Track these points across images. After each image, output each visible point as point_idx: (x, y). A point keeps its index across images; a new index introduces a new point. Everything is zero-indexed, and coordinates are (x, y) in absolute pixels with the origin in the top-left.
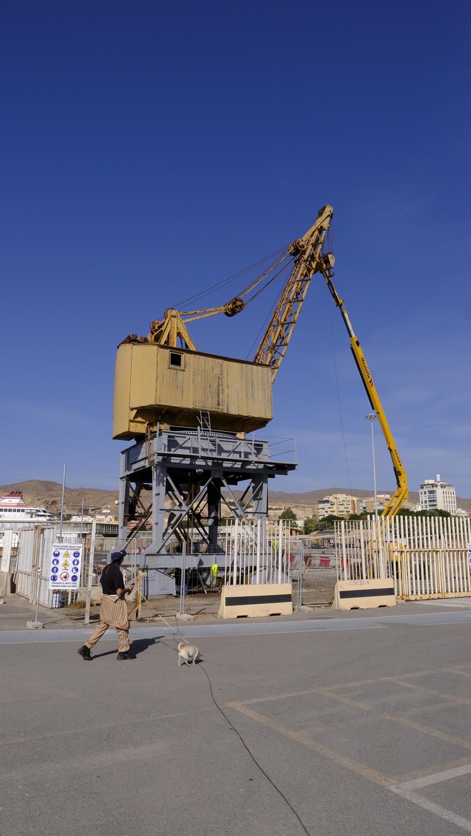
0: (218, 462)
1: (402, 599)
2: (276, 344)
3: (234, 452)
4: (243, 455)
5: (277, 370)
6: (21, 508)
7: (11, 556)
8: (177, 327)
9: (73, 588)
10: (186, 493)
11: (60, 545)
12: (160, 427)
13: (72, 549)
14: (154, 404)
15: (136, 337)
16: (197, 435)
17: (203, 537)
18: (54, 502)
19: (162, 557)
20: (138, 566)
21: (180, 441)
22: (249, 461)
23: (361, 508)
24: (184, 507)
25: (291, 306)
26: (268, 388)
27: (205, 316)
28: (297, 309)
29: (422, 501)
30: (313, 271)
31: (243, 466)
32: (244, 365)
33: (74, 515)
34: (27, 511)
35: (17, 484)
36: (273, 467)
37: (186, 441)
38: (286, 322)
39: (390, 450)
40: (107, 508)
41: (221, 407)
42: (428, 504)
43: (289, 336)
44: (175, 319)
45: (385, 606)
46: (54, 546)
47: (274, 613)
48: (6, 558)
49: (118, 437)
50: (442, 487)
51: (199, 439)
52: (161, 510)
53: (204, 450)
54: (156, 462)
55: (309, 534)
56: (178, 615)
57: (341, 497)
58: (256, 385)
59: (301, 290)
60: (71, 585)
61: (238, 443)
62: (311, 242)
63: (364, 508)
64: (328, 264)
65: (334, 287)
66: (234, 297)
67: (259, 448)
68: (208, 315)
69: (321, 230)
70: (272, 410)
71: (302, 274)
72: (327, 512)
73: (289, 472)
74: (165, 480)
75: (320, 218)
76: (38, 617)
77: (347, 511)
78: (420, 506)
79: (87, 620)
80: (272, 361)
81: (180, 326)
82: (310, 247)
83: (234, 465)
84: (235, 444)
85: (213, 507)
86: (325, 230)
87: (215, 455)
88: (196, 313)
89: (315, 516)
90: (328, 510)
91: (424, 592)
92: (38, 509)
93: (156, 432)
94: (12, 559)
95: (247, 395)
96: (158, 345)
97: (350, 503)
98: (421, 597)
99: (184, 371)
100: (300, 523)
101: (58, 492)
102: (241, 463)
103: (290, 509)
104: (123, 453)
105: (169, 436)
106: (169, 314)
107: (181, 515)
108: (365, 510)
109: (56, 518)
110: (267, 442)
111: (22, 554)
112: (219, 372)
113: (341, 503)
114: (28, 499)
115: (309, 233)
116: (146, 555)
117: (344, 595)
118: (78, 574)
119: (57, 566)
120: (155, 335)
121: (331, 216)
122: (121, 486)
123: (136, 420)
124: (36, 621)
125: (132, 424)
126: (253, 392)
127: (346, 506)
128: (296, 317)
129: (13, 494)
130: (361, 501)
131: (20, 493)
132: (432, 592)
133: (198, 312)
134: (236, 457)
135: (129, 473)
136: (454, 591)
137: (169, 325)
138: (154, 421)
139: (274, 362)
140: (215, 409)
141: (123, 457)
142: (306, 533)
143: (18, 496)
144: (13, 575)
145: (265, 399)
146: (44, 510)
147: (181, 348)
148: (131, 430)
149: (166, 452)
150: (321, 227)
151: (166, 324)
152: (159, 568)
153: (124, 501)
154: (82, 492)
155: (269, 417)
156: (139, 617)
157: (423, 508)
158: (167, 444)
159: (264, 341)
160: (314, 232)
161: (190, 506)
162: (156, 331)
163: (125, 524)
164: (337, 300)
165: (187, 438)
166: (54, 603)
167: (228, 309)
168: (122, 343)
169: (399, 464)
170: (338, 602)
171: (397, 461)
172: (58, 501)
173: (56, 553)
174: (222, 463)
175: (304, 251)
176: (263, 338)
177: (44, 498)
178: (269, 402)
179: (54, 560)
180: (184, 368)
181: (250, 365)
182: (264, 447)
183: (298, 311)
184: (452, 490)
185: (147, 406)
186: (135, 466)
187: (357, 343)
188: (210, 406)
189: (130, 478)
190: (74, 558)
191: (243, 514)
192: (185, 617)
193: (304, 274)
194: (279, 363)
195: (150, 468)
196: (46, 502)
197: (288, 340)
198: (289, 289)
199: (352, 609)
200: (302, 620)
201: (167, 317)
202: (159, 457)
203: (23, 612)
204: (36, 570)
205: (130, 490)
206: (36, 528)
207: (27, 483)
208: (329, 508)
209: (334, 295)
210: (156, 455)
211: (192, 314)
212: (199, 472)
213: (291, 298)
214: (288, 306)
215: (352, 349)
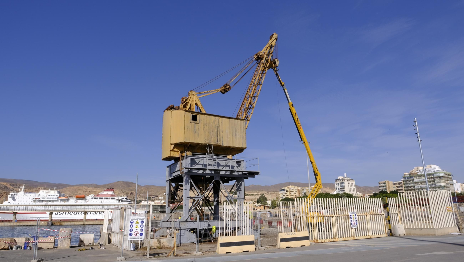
0: (217, 172)
1: (314, 242)
2: (248, 107)
3: (226, 166)
4: (230, 167)
5: (249, 121)
6: (113, 197)
7: (108, 224)
8: (195, 100)
9: (141, 240)
10: (201, 188)
11: (134, 217)
12: (186, 154)
13: (140, 219)
14: (183, 141)
15: (174, 106)
16: (206, 158)
17: (211, 212)
18: (131, 194)
19: (188, 223)
20: (175, 228)
21: (197, 161)
22: (234, 171)
23: (303, 193)
24: (200, 196)
25: (255, 87)
26: (244, 131)
27: (210, 93)
28: (259, 89)
29: (337, 189)
30: (267, 68)
31: (231, 173)
32: (231, 120)
33: (143, 201)
34: (116, 199)
35: (111, 184)
36: (247, 174)
37: (200, 161)
38: (253, 96)
39: (312, 162)
40: (161, 196)
41: (219, 142)
42: (340, 190)
43: (255, 103)
44: (194, 96)
45: (304, 246)
46: (131, 218)
47: (245, 250)
48: (105, 225)
49: (165, 159)
50: (347, 180)
51: (207, 159)
52: (187, 198)
53: (210, 165)
54: (184, 173)
55: (274, 208)
56: (195, 253)
57: (292, 187)
58: (237, 130)
59: (261, 79)
60: (140, 238)
61: (228, 161)
62: (266, 53)
63: (304, 193)
64: (275, 64)
65: (279, 76)
66: (225, 84)
67: (239, 163)
68: (211, 93)
69: (271, 46)
70: (246, 143)
71: (262, 70)
72: (284, 196)
73: (255, 176)
74: (190, 182)
75: (271, 40)
76: (123, 255)
77: (295, 195)
78: (335, 191)
79: (148, 256)
80: (246, 117)
81: (197, 100)
82: (266, 56)
83: (226, 173)
84: (226, 162)
85: (216, 195)
86: (273, 46)
87: (216, 168)
88: (205, 92)
89: (278, 198)
90: (285, 195)
91: (326, 238)
92: (123, 197)
93: (184, 156)
94: (108, 226)
95: (232, 135)
96: (185, 110)
97: (297, 191)
98: (325, 241)
99: (199, 124)
100: (269, 203)
101: (134, 188)
102: (230, 172)
103: (264, 195)
104: (167, 167)
105: (191, 159)
106: (191, 94)
107: (198, 200)
108: (305, 194)
109: (133, 202)
110: (243, 160)
111: (114, 222)
112: (217, 124)
113: (292, 191)
114: (117, 192)
115: (265, 48)
116: (180, 222)
117: (282, 240)
118: (143, 232)
119: (132, 228)
120: (183, 104)
121: (277, 39)
122: (167, 185)
123: (174, 150)
124: (122, 257)
125: (172, 152)
126: (235, 134)
127: (295, 192)
128: (259, 93)
129: (109, 189)
130: (303, 189)
131: (113, 189)
132: (331, 238)
133: (206, 92)
134: (227, 168)
135: (171, 178)
136: (342, 237)
137: (191, 100)
138: (183, 150)
139: (247, 117)
140: (216, 143)
141: (168, 169)
142: (273, 208)
143: (111, 190)
144: (109, 234)
145: (242, 137)
146: (126, 198)
147: (197, 112)
148: (171, 156)
149: (190, 167)
150: (271, 45)
151: (189, 99)
152: (187, 229)
153: (168, 193)
154: (147, 188)
155: (244, 147)
156: (175, 254)
157: (337, 192)
158: (190, 163)
159: (242, 106)
160: (267, 48)
161: (203, 195)
162: (184, 102)
163: (169, 206)
164: (281, 83)
165: (201, 159)
166: (131, 248)
167: (222, 90)
168: (166, 110)
169: (316, 169)
170: (279, 244)
171: (316, 168)
172: (134, 193)
173: (132, 221)
174: (220, 172)
175: (262, 58)
176: (241, 105)
177: (126, 191)
178: (245, 139)
179: (131, 225)
180: (199, 122)
181: (234, 120)
182: (242, 163)
183: (260, 90)
184: (353, 182)
185: (179, 143)
186: (174, 175)
187: (292, 105)
188: (213, 142)
189: (172, 181)
190: (141, 224)
191: (231, 199)
192: (199, 253)
193: (263, 70)
194: (250, 117)
195: (182, 175)
196: (127, 194)
197: (254, 105)
198: (255, 78)
199: (287, 248)
200: (259, 253)
201: (190, 95)
202: (186, 170)
203: (115, 253)
204: (121, 231)
205: (172, 187)
206: (122, 209)
207: (116, 183)
208: (285, 194)
209: (279, 80)
210: (184, 169)
211: (203, 93)
212: (208, 177)
213: (255, 83)
214: (254, 87)
215: (290, 108)
